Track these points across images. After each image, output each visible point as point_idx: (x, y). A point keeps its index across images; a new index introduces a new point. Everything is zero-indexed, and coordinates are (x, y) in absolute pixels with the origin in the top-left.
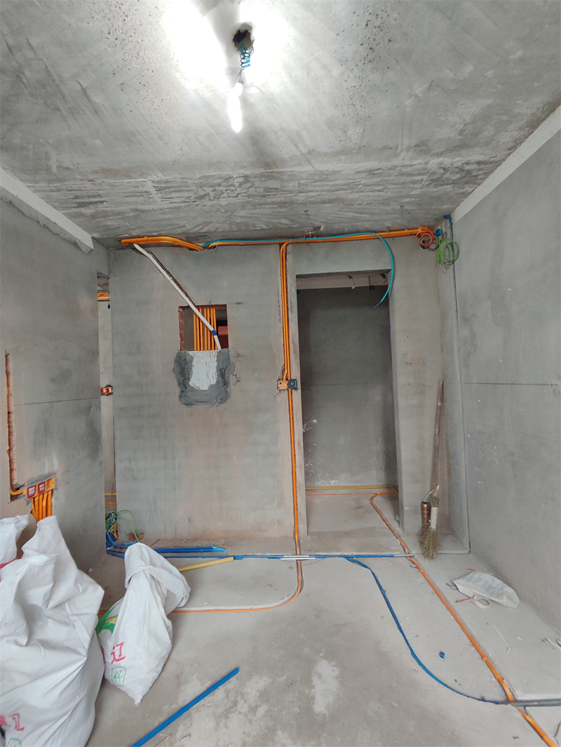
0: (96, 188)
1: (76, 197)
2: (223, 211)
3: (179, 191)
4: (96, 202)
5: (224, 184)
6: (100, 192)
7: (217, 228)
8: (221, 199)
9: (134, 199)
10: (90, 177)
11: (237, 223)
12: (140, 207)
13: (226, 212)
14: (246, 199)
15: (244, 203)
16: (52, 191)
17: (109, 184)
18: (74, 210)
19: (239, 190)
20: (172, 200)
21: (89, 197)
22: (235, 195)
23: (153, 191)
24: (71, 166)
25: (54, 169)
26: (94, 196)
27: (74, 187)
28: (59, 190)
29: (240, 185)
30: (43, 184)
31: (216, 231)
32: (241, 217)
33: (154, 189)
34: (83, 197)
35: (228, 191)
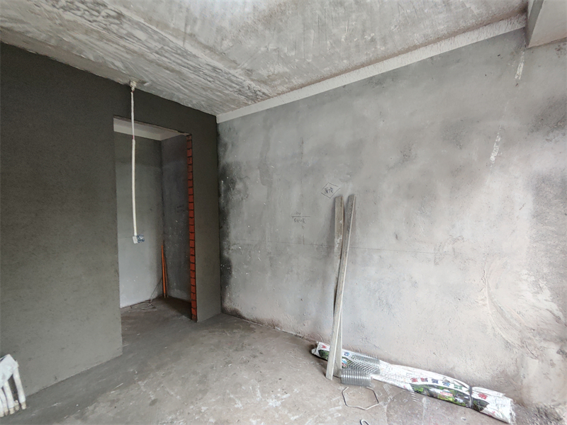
2: (58, 22)
7: (28, 32)
8: (68, 13)
11: (62, 40)
13: (61, 25)
14: (100, 29)
15: (92, 30)
19: (100, 19)
22: (91, 19)
29: (107, 16)
31: (20, 33)
32: (75, 38)
35: (87, 13)
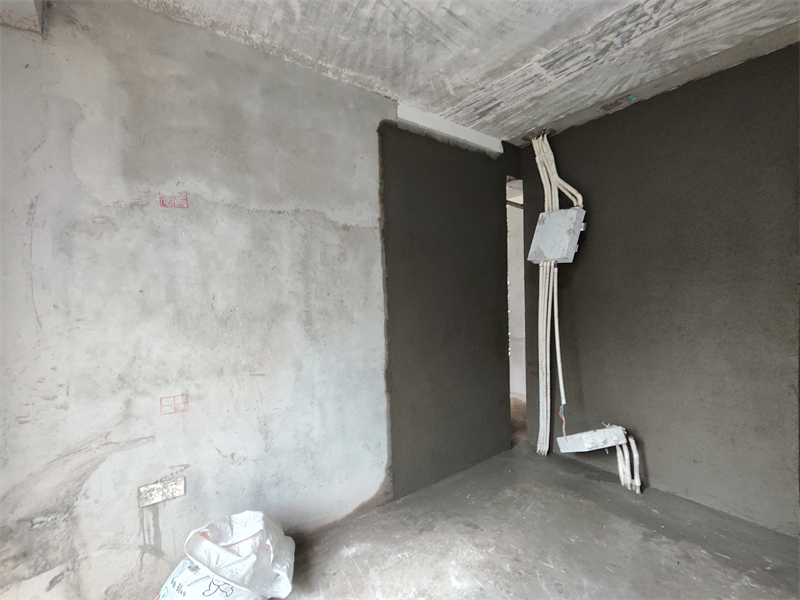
0: (490, 93)
1: (476, 109)
2: (642, 53)
3: (572, 57)
4: (493, 107)
5: (629, 20)
6: (494, 96)
7: (642, 80)
8: (632, 42)
9: (526, 88)
10: (481, 86)
11: (672, 61)
12: (536, 94)
13: (647, 53)
14: (674, 22)
15: (670, 30)
16: (457, 112)
17: (499, 85)
18: (479, 122)
19: (656, 17)
20: (567, 72)
21: (486, 104)
22: (652, 25)
23: (543, 71)
24: (463, 84)
25: (452, 93)
26: (490, 102)
27: (472, 101)
28: (461, 109)
29: (656, 8)
30: (449, 109)
31: (641, 84)
32: (677, 49)
33: (543, 69)
34: (481, 107)
35: (640, 26)
